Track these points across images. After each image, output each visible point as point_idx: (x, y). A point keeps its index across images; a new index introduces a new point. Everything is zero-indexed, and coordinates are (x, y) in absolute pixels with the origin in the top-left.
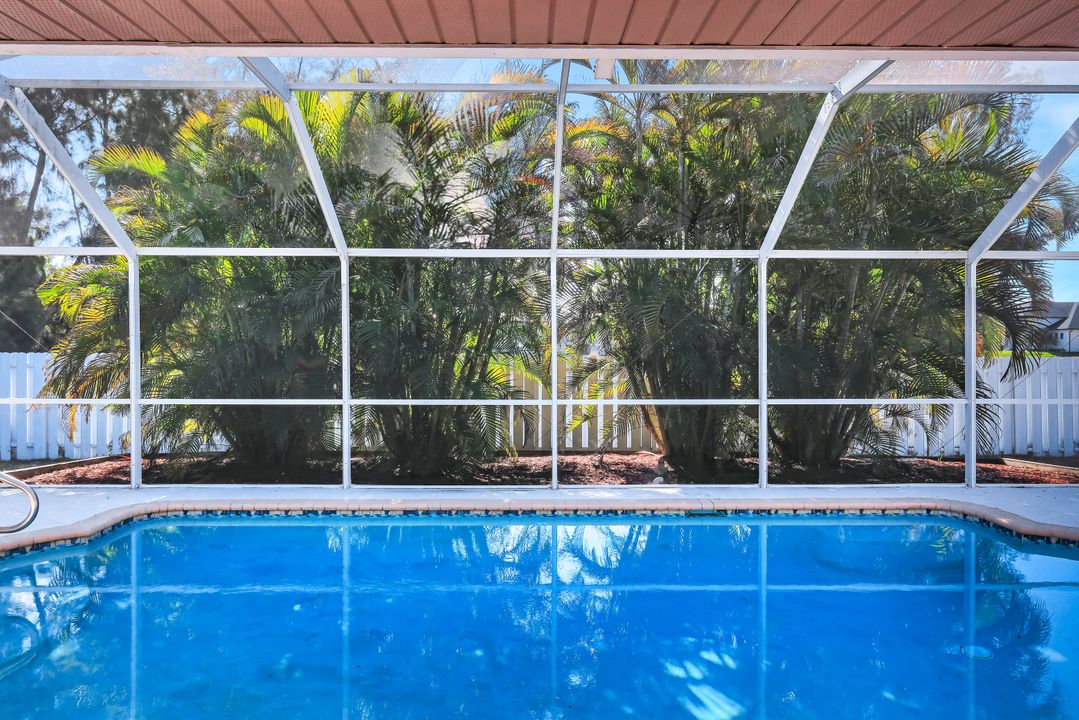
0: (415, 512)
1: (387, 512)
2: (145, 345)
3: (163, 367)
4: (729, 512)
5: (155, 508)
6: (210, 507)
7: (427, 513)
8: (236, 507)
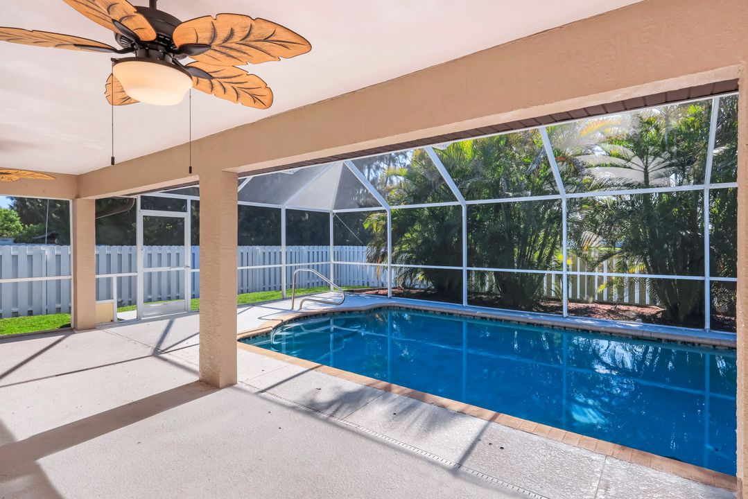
0: (485, 318)
1: (474, 317)
2: (393, 245)
3: (400, 252)
4: (663, 340)
5: (390, 305)
6: (408, 307)
7: (491, 319)
8: (417, 307)
